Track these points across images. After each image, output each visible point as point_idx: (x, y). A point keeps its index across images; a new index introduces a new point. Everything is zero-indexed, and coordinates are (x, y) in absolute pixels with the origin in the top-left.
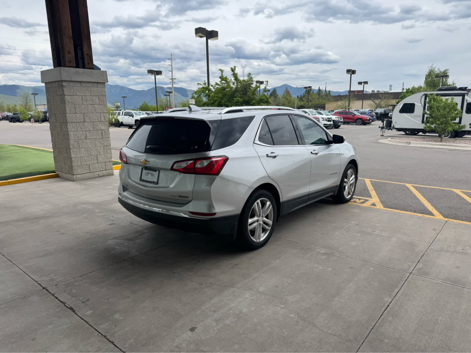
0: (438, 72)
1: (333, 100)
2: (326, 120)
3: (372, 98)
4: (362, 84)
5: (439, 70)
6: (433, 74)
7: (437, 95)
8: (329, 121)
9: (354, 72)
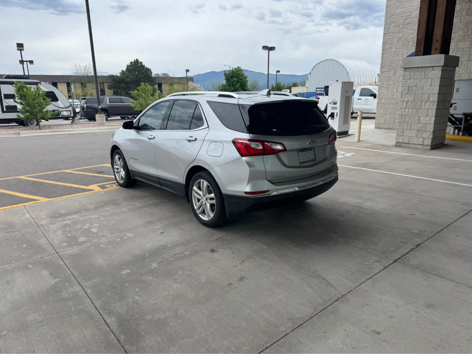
7: (25, 83)
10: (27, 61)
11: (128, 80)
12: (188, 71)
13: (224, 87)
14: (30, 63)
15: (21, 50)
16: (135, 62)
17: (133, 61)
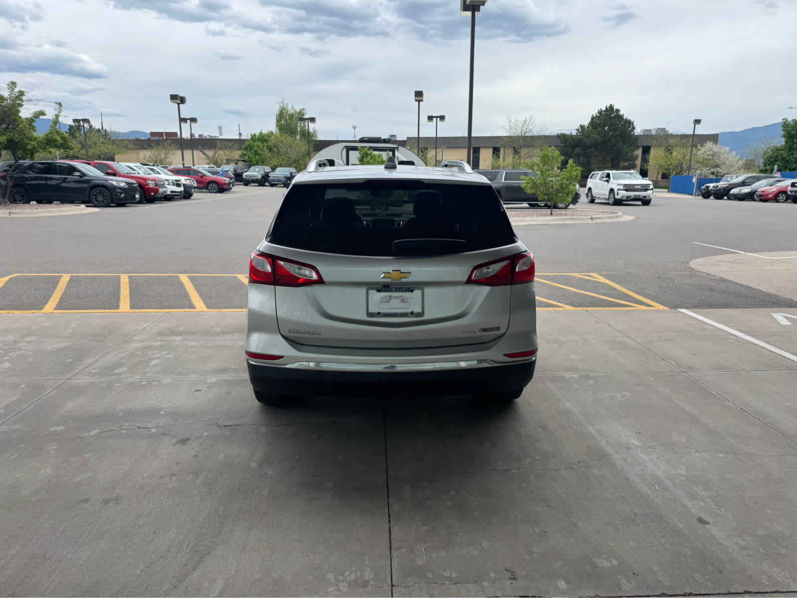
0: (292, 111)
1: (134, 147)
2: (173, 184)
3: (200, 148)
4: (186, 122)
5: (293, 109)
6: (286, 113)
8: (178, 185)
9: (182, 100)
10: (437, 117)
11: (587, 141)
12: (697, 122)
13: (777, 151)
14: (440, 119)
15: (419, 101)
16: (607, 110)
17: (604, 109)
